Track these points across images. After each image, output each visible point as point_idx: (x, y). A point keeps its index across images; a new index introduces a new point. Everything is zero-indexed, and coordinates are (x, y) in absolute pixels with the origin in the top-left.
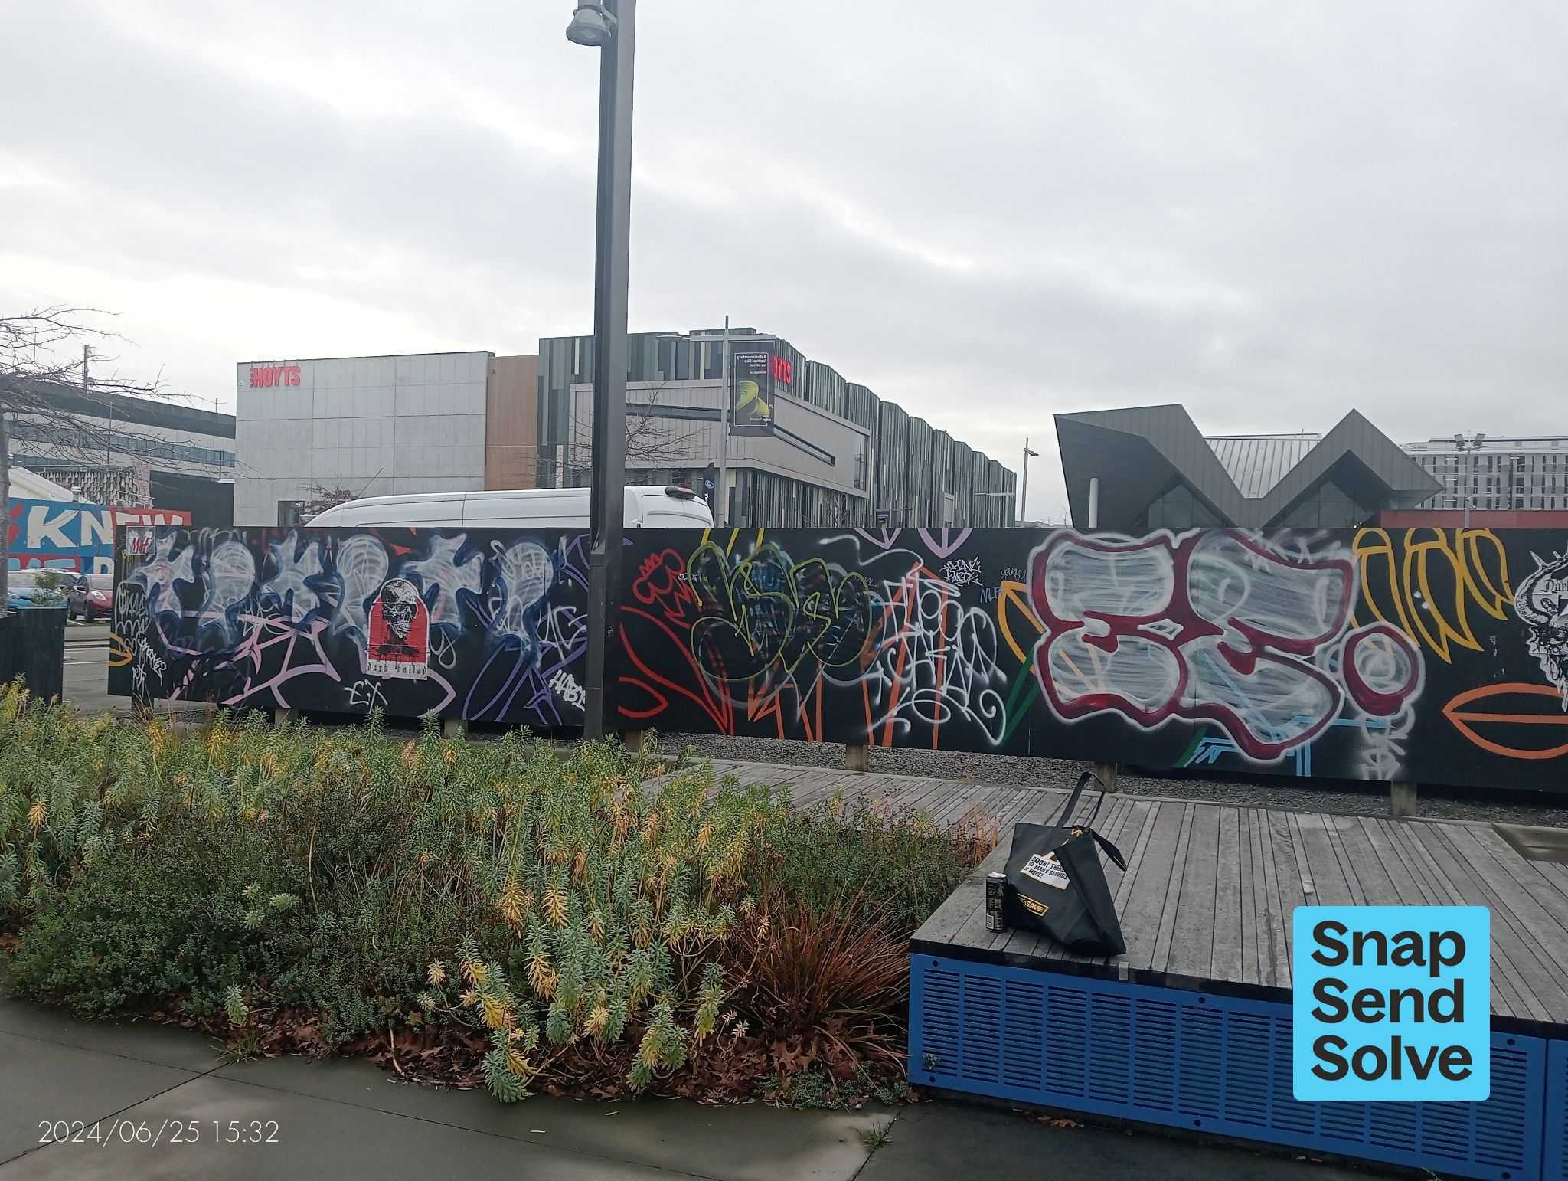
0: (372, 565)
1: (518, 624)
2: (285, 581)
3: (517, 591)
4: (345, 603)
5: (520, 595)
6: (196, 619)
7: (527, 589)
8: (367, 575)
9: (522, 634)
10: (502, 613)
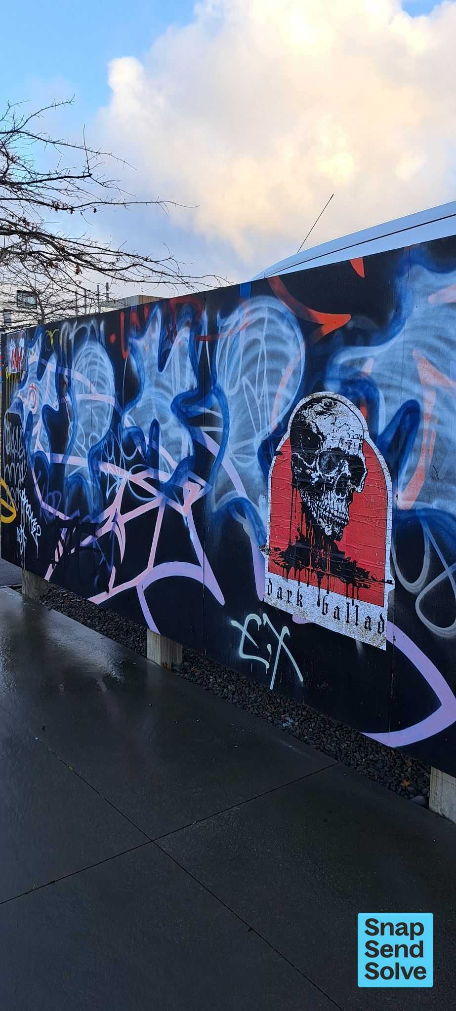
0: (275, 365)
2: (148, 407)
4: (230, 448)
6: (63, 467)
8: (266, 388)
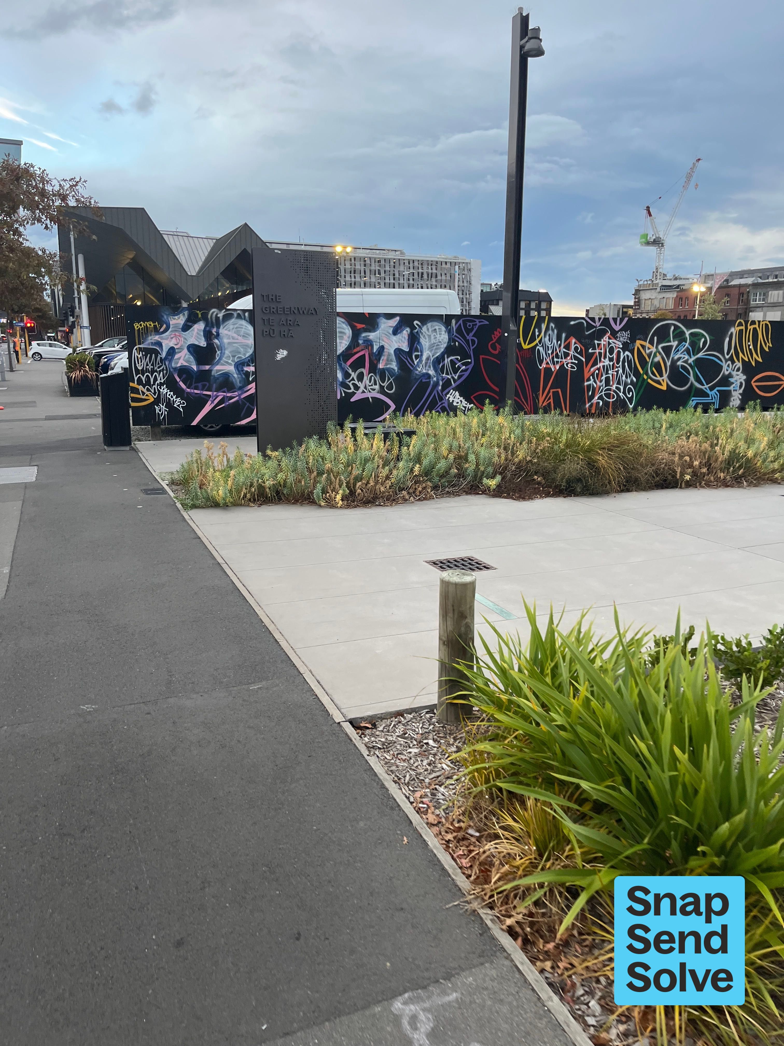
0: (341, 335)
1: (430, 367)
3: (429, 348)
5: (431, 351)
6: (210, 371)
7: (435, 348)
9: (432, 372)
10: (421, 361)
